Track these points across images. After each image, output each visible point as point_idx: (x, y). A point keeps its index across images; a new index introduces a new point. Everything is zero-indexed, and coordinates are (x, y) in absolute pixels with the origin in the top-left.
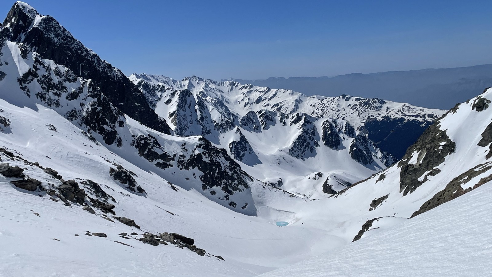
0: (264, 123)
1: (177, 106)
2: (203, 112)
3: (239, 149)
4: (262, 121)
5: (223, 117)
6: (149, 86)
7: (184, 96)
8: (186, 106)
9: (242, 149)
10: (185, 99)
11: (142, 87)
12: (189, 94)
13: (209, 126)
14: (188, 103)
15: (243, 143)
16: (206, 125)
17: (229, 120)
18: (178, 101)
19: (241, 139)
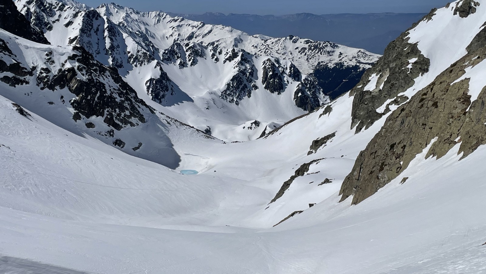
0: (191, 58)
1: (80, 30)
2: (114, 39)
3: (158, 88)
4: (189, 56)
5: (140, 48)
6: (44, 3)
7: (89, 19)
8: (92, 31)
9: (162, 88)
10: (91, 22)
11: (35, 4)
12: (96, 16)
13: (121, 58)
14: (95, 27)
15: (164, 81)
16: (117, 57)
17: (146, 52)
18: (81, 24)
19: (161, 76)
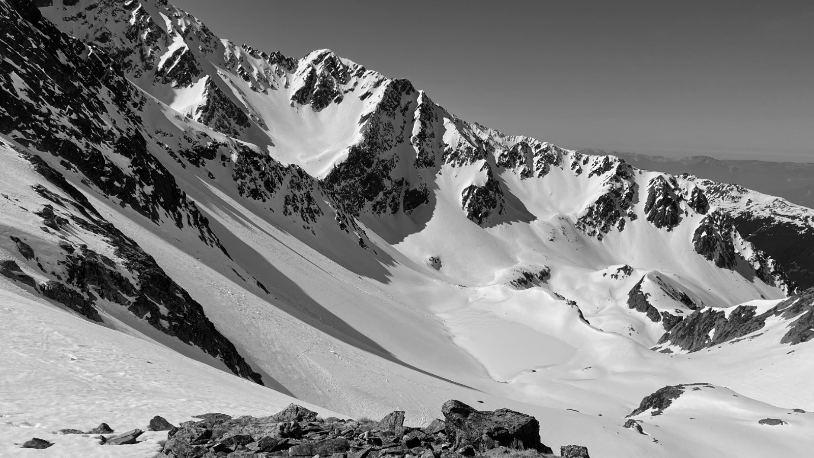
0: (541, 166)
1: (379, 104)
2: (428, 124)
3: (480, 201)
4: (539, 162)
5: (463, 139)
6: (337, 64)
7: (396, 90)
8: (398, 110)
9: (487, 202)
10: (398, 96)
11: (323, 64)
12: (408, 88)
13: (433, 152)
14: (403, 104)
15: (491, 192)
16: (427, 149)
17: (472, 147)
18: (382, 96)
19: (487, 184)
